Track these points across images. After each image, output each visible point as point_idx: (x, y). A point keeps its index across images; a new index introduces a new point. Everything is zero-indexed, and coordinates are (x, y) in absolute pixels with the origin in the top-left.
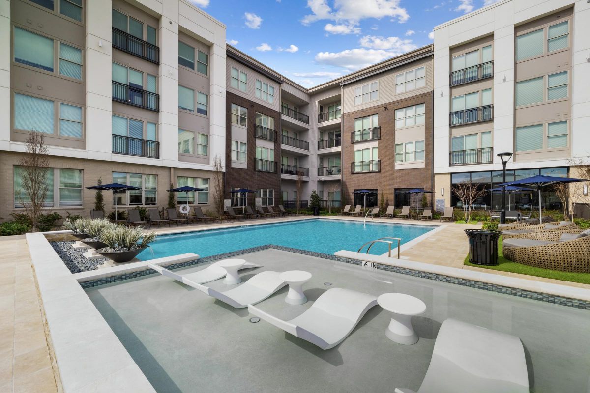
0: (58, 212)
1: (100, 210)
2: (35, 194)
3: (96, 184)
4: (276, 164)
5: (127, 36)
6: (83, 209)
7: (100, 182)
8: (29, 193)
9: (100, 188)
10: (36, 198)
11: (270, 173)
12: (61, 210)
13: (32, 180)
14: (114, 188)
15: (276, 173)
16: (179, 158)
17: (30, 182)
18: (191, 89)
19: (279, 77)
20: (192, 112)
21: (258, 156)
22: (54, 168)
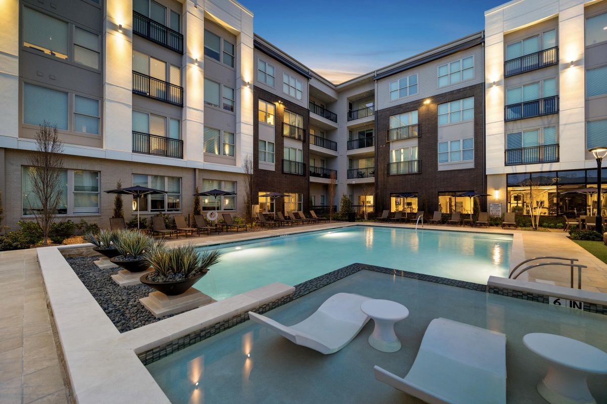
0: (73, 220)
1: (119, 217)
2: (46, 199)
3: (115, 187)
4: (305, 165)
5: (149, 21)
6: (100, 216)
7: (119, 186)
8: (40, 197)
9: (120, 192)
10: (48, 203)
11: (298, 175)
12: (75, 217)
13: (43, 183)
14: (136, 192)
15: (304, 175)
16: (204, 159)
17: (41, 185)
18: (217, 83)
19: (307, 71)
20: (217, 108)
21: (286, 157)
22: (68, 169)
